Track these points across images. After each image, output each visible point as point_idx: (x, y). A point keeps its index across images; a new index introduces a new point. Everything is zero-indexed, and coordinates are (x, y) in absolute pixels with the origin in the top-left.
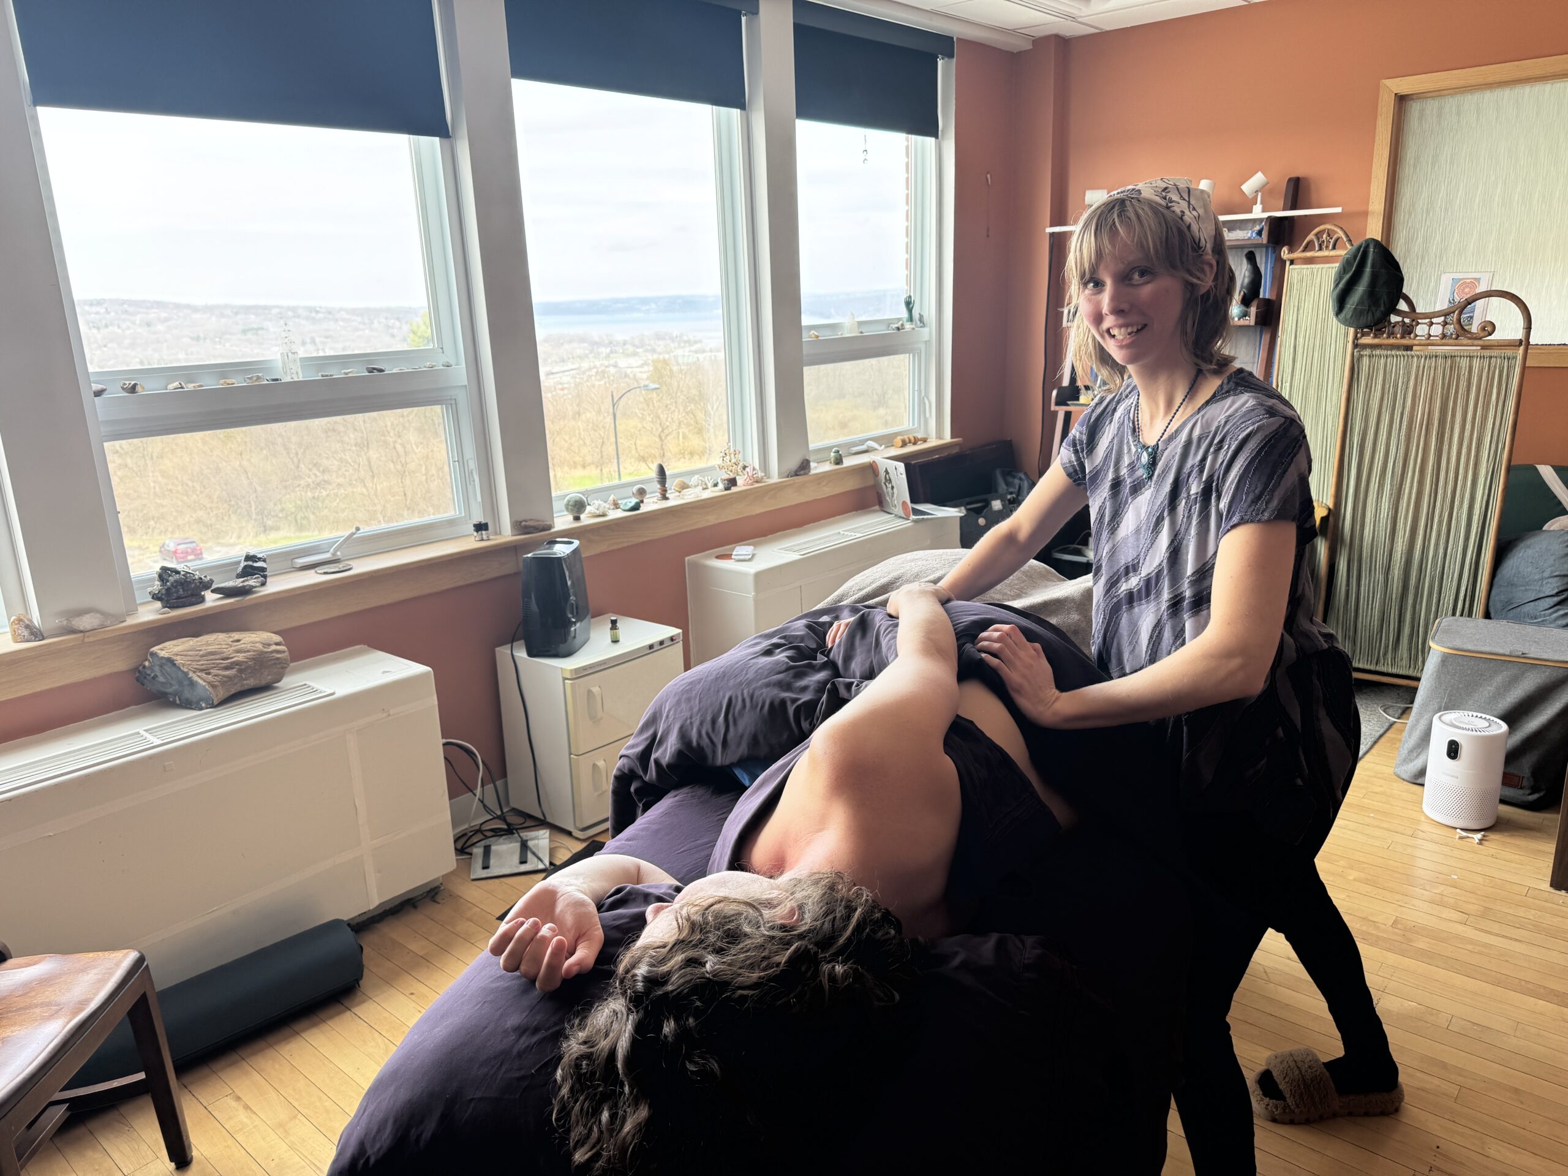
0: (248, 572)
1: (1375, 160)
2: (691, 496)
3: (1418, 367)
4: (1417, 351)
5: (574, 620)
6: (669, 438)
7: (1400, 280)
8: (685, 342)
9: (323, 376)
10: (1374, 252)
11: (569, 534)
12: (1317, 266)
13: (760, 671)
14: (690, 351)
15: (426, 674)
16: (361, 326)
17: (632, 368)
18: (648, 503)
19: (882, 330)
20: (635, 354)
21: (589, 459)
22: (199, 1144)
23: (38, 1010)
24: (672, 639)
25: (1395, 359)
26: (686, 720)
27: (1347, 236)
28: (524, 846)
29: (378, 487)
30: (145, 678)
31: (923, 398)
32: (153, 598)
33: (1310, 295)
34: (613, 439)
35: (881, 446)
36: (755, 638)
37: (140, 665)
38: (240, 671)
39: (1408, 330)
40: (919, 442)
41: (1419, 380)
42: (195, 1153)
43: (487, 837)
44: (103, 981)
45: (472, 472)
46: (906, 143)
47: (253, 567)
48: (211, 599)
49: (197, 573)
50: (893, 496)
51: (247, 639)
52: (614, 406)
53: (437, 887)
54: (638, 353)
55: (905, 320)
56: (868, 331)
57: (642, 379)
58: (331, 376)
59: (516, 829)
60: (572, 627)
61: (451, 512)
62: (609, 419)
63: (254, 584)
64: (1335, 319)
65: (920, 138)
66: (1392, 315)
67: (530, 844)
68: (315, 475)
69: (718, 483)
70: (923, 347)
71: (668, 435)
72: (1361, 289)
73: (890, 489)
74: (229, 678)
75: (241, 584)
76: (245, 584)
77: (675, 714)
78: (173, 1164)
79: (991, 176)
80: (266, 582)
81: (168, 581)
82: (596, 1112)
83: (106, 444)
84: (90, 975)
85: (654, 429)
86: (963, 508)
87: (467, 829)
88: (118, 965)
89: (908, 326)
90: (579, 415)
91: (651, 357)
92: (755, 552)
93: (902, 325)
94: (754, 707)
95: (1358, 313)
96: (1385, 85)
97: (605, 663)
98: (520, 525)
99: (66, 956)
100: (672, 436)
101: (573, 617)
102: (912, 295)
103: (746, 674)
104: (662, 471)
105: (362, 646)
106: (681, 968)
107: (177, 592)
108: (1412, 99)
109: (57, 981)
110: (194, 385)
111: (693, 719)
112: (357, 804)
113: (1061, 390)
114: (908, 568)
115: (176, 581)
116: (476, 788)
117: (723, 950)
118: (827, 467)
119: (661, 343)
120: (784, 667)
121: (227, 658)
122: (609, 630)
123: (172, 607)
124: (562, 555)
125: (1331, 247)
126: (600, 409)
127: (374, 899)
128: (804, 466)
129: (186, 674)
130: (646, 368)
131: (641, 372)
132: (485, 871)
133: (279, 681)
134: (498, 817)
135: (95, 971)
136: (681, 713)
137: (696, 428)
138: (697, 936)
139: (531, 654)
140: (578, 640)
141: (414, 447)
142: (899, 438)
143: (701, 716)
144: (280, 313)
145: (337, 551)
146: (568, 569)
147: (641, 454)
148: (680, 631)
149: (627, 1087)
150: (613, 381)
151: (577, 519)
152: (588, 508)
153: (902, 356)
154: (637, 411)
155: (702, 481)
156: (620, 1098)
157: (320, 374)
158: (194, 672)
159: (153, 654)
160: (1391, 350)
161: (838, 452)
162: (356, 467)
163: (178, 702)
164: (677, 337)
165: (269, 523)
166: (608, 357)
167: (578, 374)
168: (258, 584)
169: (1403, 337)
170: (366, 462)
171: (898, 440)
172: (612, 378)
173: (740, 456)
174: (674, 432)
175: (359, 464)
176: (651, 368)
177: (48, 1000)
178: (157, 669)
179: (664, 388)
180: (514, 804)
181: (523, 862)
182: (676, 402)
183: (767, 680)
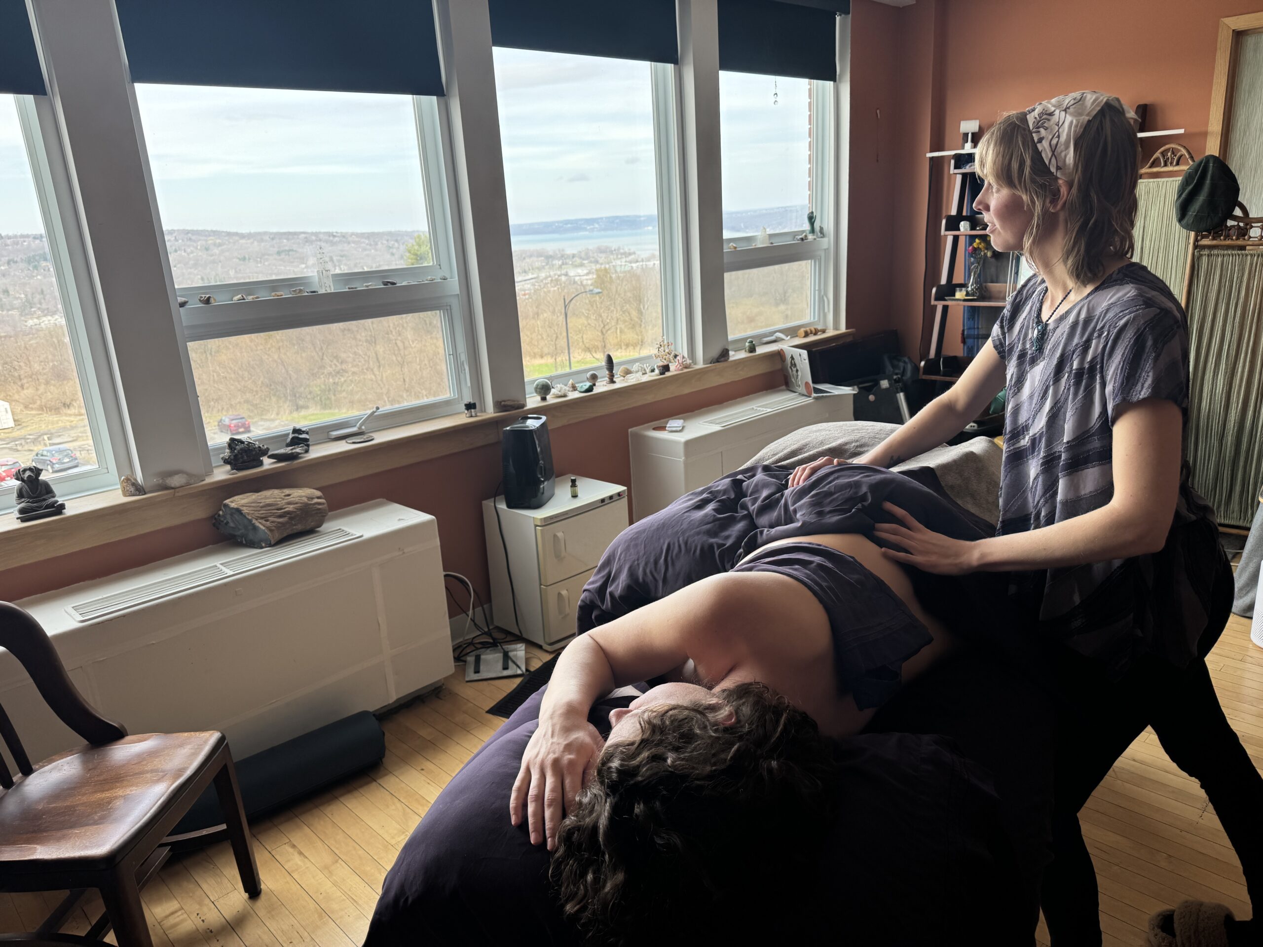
0: (295, 442)
1: (1214, 88)
2: (633, 379)
3: (1251, 264)
4: (1250, 250)
5: (543, 479)
6: (609, 332)
7: (1236, 190)
8: (622, 254)
9: (349, 288)
10: (1213, 166)
11: (538, 411)
12: (1163, 180)
13: (692, 522)
14: (626, 262)
15: (429, 522)
16: (368, 247)
17: (580, 276)
18: (600, 386)
19: (789, 241)
20: (581, 265)
21: (546, 350)
22: (267, 880)
23: (149, 775)
24: (619, 494)
25: (1231, 258)
26: (634, 561)
27: (1189, 153)
28: (506, 657)
29: (384, 375)
30: (220, 524)
31: (823, 297)
32: (224, 462)
33: (1156, 205)
34: (565, 334)
35: (787, 337)
36: (688, 495)
37: (216, 514)
38: (291, 519)
39: (1243, 233)
40: (819, 333)
41: (1252, 275)
42: (263, 886)
43: (477, 649)
44: (195, 755)
45: (463, 363)
46: (809, 87)
47: (299, 438)
48: (268, 463)
49: (257, 443)
50: (797, 378)
51: (296, 494)
52: (565, 307)
53: (440, 687)
54: (584, 264)
55: (808, 232)
56: (778, 242)
57: (588, 285)
58: (356, 288)
59: (500, 643)
60: (541, 485)
61: (446, 395)
62: (562, 318)
63: (299, 451)
64: (1177, 224)
65: (820, 82)
66: (1228, 220)
67: (511, 654)
68: (336, 365)
69: (654, 369)
70: (823, 254)
71: (609, 329)
72: (1201, 198)
73: (795, 372)
74: (283, 524)
75: (290, 452)
76: (294, 451)
77: (625, 557)
78: (247, 894)
79: (880, 111)
80: (309, 450)
81: (235, 449)
82: (583, 875)
83: (189, 344)
84: (186, 750)
85: (597, 325)
86: (856, 387)
87: (462, 642)
88: (206, 742)
89: (811, 237)
90: (538, 316)
91: (594, 267)
92: (684, 425)
93: (806, 236)
94: (688, 551)
95: (1198, 219)
96: (1224, 23)
97: (567, 514)
98: (500, 404)
99: (168, 735)
100: (612, 331)
101: (542, 477)
102: (814, 211)
103: (681, 525)
104: (610, 360)
105: (381, 499)
106: (647, 763)
107: (242, 457)
108: (1248, 35)
109: (162, 754)
110: (252, 297)
111: (640, 561)
112: (380, 622)
113: (940, 287)
114: (814, 437)
115: (241, 449)
116: (469, 610)
117: (681, 748)
118: (743, 355)
119: (603, 255)
120: (712, 519)
121: (281, 509)
122: (570, 488)
123: (239, 469)
124: (533, 428)
125: (1175, 163)
126: (554, 309)
127: (392, 695)
128: (724, 354)
129: (250, 521)
130: (590, 276)
131: (587, 280)
132: (477, 675)
133: (320, 526)
134: (485, 633)
135: (189, 747)
136: (630, 556)
137: (630, 324)
138: (658, 737)
139: (510, 506)
140: (546, 494)
141: (411, 343)
142: (802, 330)
143: (646, 558)
144: (306, 238)
145: (362, 425)
146: (538, 439)
147: (587, 345)
148: (625, 488)
149: (607, 856)
150: (564, 287)
151: (544, 399)
152: (553, 391)
153: (803, 263)
154: (584, 311)
155: (642, 368)
156: (602, 865)
157: (347, 287)
158: (257, 519)
159: (226, 506)
160: (1227, 249)
161: (752, 342)
162: (367, 358)
163: (244, 542)
164: (615, 250)
165: (301, 403)
166: (560, 267)
167: (537, 282)
168: (303, 452)
169: (1237, 239)
170: (374, 355)
171: (802, 331)
172: (563, 285)
173: (672, 347)
174: (613, 328)
175: (369, 357)
176: (595, 276)
177: (155, 768)
178: (228, 517)
179: (605, 292)
180: (497, 623)
181: (505, 668)
182: (614, 303)
183: (698, 529)
